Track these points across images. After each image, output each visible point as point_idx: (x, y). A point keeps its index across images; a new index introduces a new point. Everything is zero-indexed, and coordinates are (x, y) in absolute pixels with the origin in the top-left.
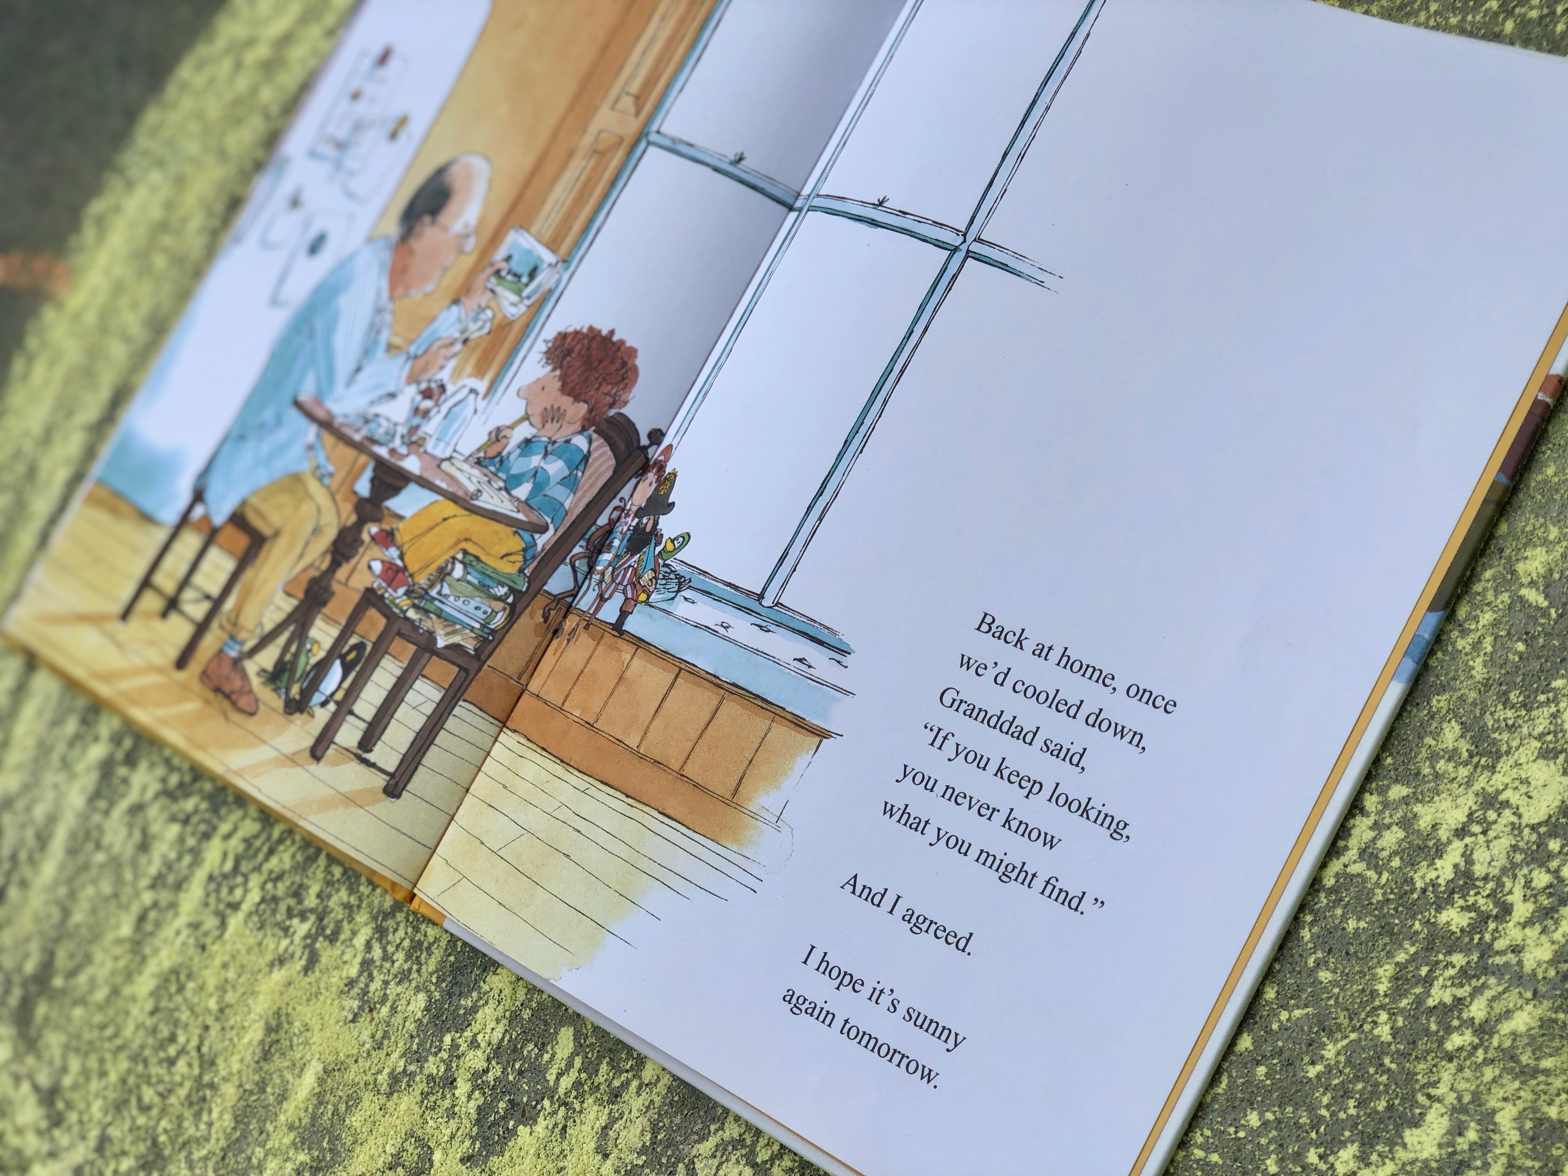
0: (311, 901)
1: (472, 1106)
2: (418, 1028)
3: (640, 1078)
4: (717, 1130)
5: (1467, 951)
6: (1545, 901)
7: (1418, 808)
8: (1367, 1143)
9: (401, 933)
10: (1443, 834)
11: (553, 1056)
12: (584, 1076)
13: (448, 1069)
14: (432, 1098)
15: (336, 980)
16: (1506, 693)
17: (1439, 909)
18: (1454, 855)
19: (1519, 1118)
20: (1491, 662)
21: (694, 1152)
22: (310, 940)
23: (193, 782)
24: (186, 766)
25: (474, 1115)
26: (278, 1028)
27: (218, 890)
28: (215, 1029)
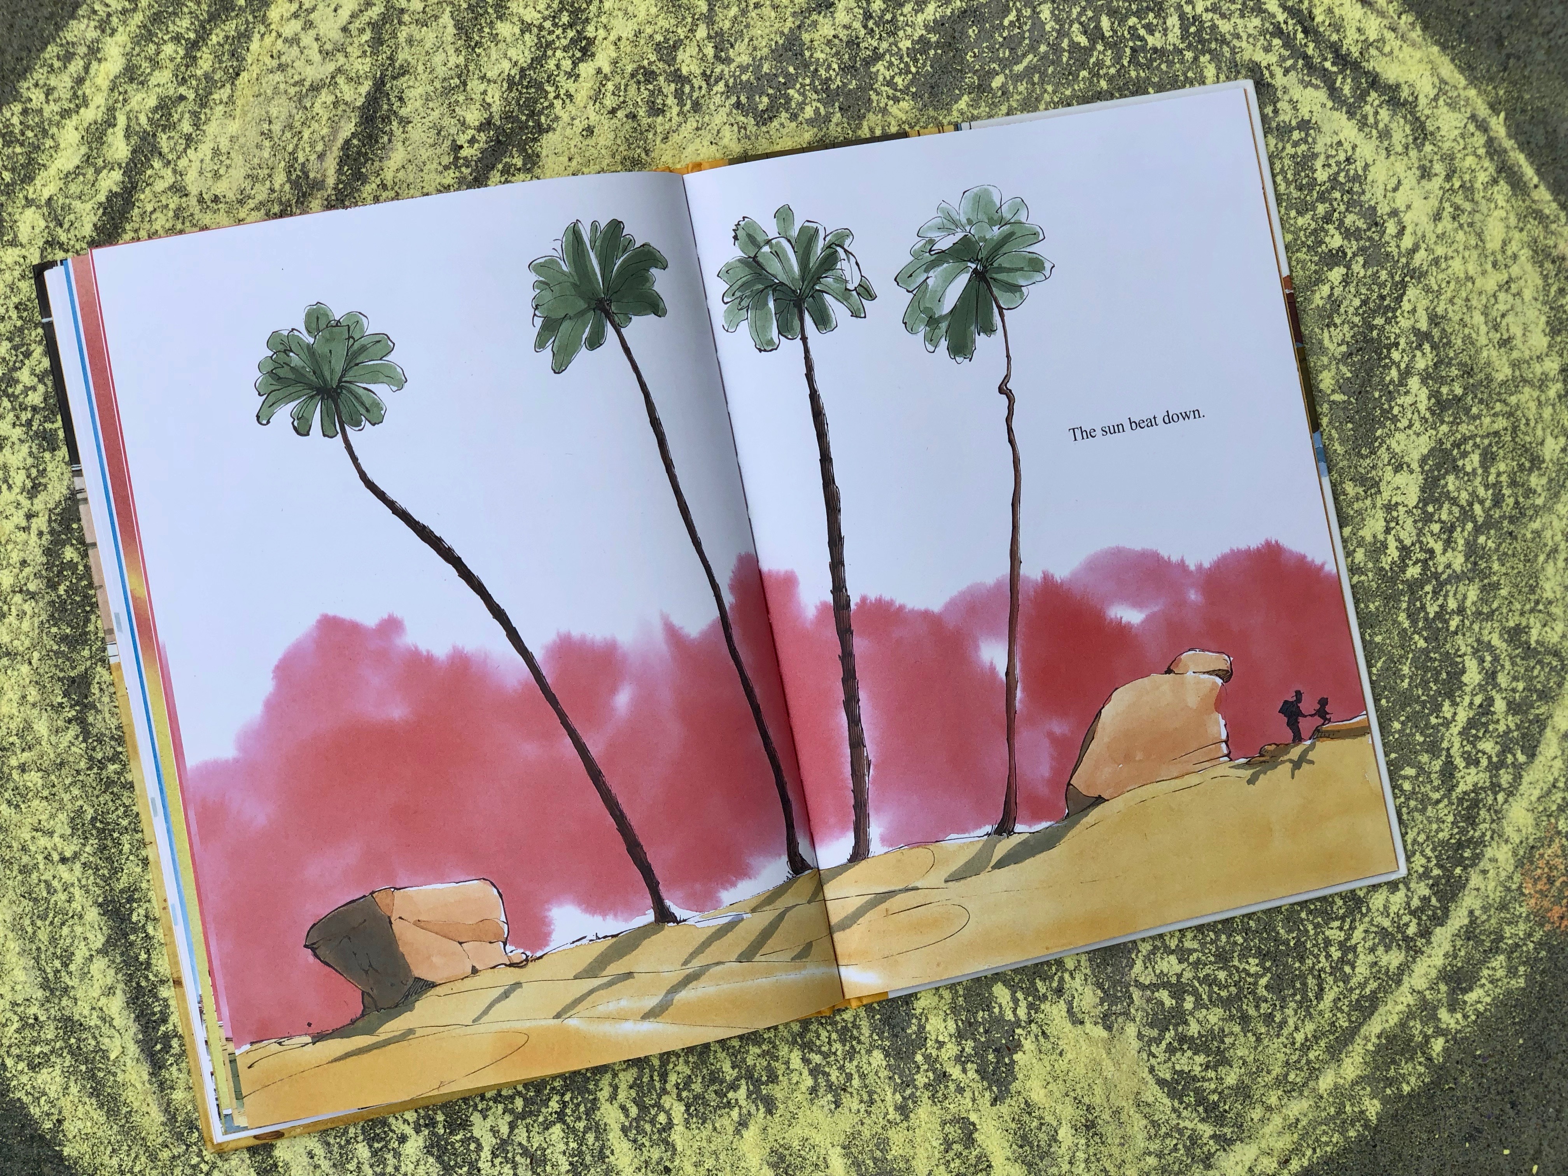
0: (729, 1073)
1: (972, 1074)
2: (890, 1070)
3: (1067, 970)
4: (1137, 955)
5: (1429, 582)
6: (1444, 537)
7: (1361, 533)
8: (1450, 695)
9: (824, 1034)
10: (1381, 537)
11: (1000, 1006)
12: (1030, 999)
13: (934, 1071)
14: (940, 1094)
15: (800, 1096)
16: (1359, 452)
17: (1404, 572)
18: (1392, 544)
19: (1501, 635)
20: (1342, 442)
21: (1133, 976)
22: (755, 1095)
23: (538, 1091)
24: (520, 1088)
25: (977, 1077)
26: (782, 1158)
27: (640, 1131)
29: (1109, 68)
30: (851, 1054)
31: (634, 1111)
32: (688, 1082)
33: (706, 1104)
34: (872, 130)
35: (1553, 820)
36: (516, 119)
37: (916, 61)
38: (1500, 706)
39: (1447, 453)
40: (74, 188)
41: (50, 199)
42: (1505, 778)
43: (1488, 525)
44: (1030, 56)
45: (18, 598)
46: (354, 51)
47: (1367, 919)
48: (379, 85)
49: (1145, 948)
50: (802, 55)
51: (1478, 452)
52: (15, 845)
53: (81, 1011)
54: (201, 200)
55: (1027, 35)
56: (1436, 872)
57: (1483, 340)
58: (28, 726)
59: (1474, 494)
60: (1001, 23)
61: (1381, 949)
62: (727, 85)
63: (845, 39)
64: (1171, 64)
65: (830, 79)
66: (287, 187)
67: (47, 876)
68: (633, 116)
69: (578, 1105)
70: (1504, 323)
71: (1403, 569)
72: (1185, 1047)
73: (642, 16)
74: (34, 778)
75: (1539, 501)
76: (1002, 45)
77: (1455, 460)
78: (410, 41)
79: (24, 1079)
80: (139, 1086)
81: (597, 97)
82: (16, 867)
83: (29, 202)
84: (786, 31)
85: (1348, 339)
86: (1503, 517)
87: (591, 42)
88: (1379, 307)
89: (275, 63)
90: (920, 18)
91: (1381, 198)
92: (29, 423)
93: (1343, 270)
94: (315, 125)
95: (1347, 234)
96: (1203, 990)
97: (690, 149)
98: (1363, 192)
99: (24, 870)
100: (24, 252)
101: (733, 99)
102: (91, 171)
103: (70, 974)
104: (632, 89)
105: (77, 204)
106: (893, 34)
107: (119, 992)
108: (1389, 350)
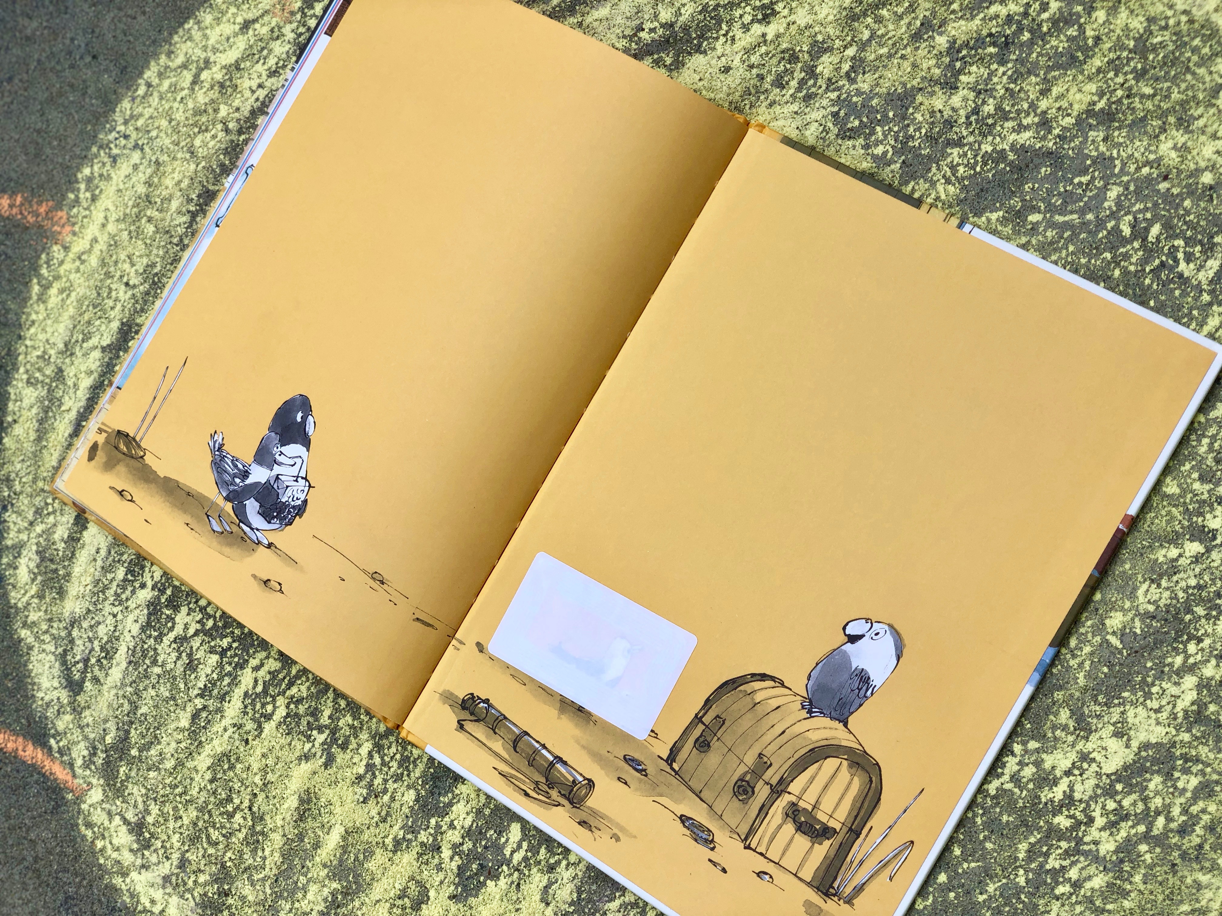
0: (325, 720)
1: (454, 865)
2: (411, 812)
3: (567, 859)
4: (620, 896)
5: (1069, 840)
6: (1112, 818)
7: (1044, 756)
9: (393, 750)
10: (1058, 773)
11: (507, 840)
12: (529, 854)
13: (435, 839)
14: (426, 857)
15: (349, 774)
16: (1096, 696)
17: (1054, 815)
18: (1063, 786)
20: (1088, 676)
21: (606, 908)
22: (327, 746)
23: (225, 627)
24: (218, 615)
25: (456, 871)
26: (309, 801)
27: (253, 704)
28: (261, 797)
29: (1131, 264)
30: (398, 778)
31: (259, 689)
32: (300, 701)
33: (298, 724)
34: (913, 190)
36: (689, 33)
37: (985, 164)
39: (1172, 757)
43: (1159, 841)
44: (1075, 216)
50: (907, 109)
51: (1200, 778)
52: (114, 257)
53: (70, 372)
55: (1086, 199)
58: (169, 199)
59: (1167, 807)
60: (1072, 179)
62: (839, 97)
63: (946, 116)
64: (1184, 294)
65: (912, 137)
67: (114, 286)
68: (761, 78)
69: (236, 655)
71: (1057, 812)
73: (821, 16)
74: (150, 229)
76: (1059, 194)
77: (1174, 768)
79: (20, 385)
80: (60, 436)
81: (749, 51)
82: (105, 269)
84: (909, 86)
85: (1161, 603)
86: (1179, 848)
87: (774, 13)
88: (1210, 601)
90: (1013, 137)
93: (1202, 550)
99: (108, 275)
101: (836, 109)
103: (81, 347)
104: (775, 61)
106: (984, 135)
107: (92, 377)
108: (1189, 639)
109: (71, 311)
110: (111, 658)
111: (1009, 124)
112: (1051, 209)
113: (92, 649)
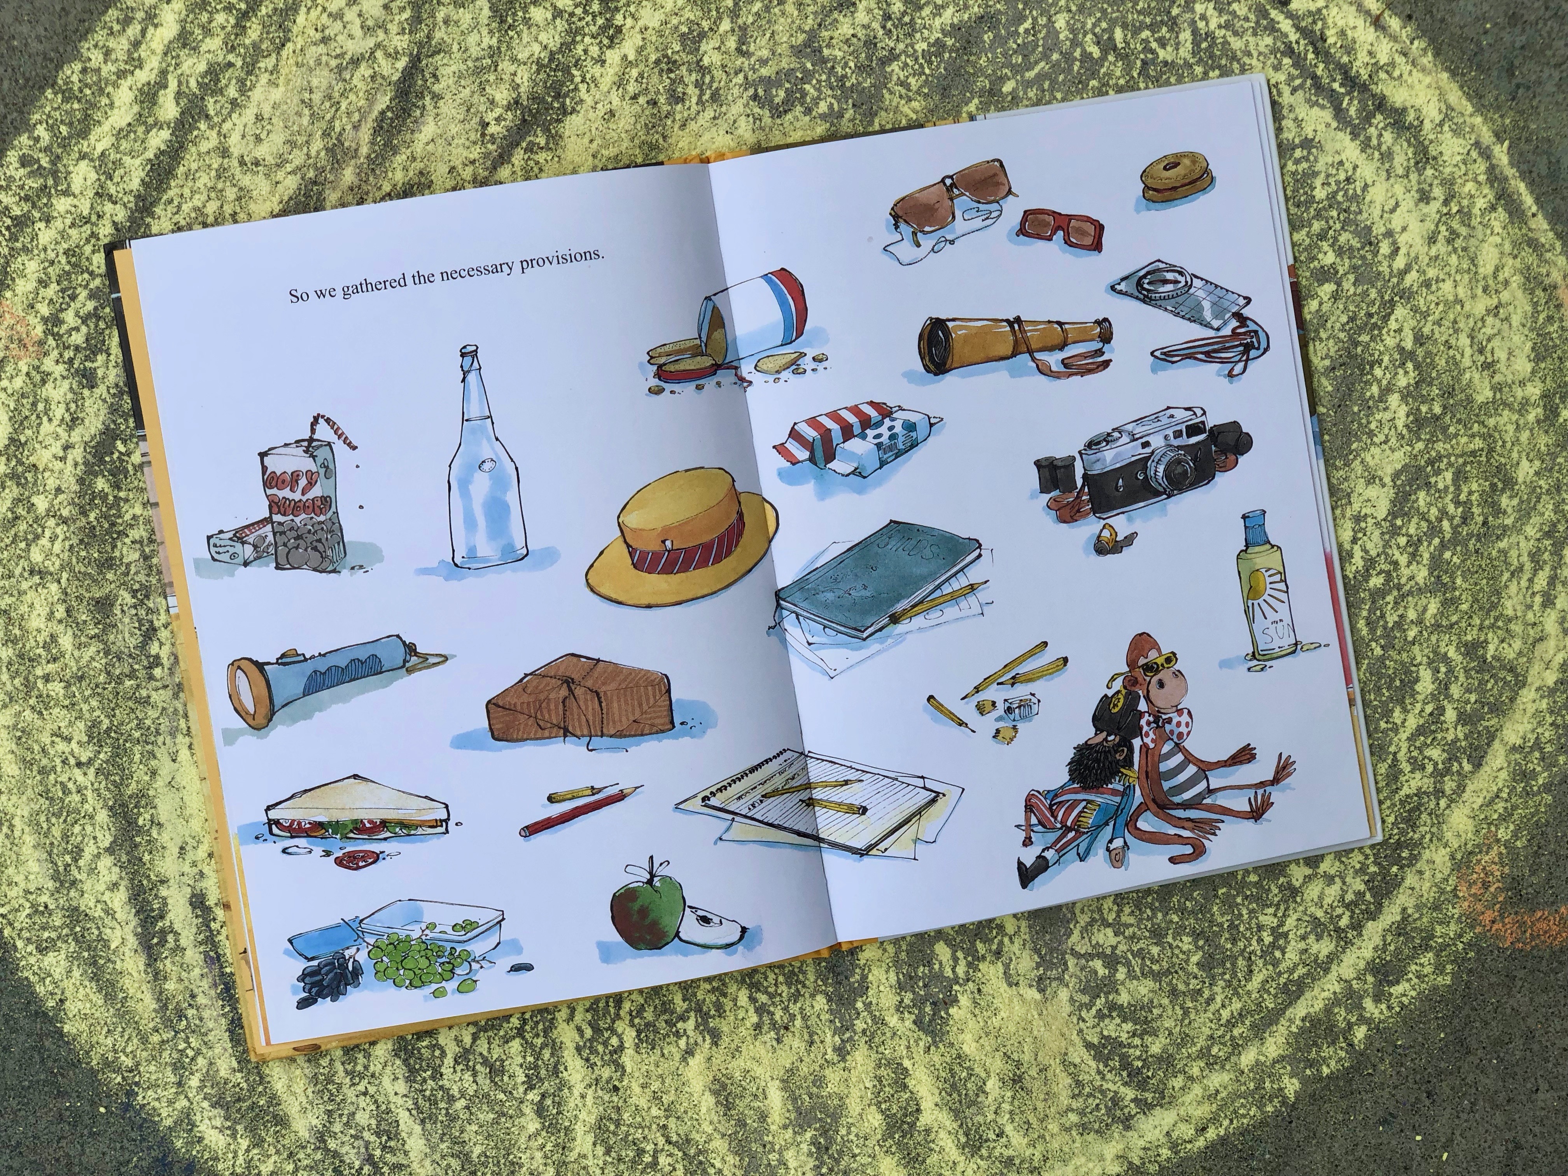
1: (908, 1023)
2: (831, 1014)
3: (1007, 934)
4: (1075, 925)
5: (1391, 592)
6: (1410, 550)
8: (1402, 702)
9: (772, 978)
11: (941, 963)
12: (970, 958)
13: (873, 1018)
14: (877, 1040)
15: (745, 1032)
17: (1367, 582)
21: (1070, 944)
22: (703, 1026)
25: (913, 1027)
26: (724, 1087)
27: (593, 1051)
28: (672, 1123)
29: (1118, 78)
30: (796, 997)
31: (588, 1033)
32: (641, 1010)
34: (882, 124)
35: (1493, 829)
36: (543, 101)
38: (1450, 715)
39: (1420, 469)
40: (125, 145)
41: (103, 154)
42: (1449, 785)
43: (1455, 540)
44: (1042, 64)
45: (51, 522)
46: (393, 28)
47: (1301, 908)
48: (415, 62)
49: (1084, 919)
50: (820, 52)
51: (1451, 470)
52: (36, 748)
53: (87, 902)
54: (242, 163)
55: (1041, 43)
56: (1373, 869)
57: (1467, 362)
58: (54, 641)
59: (1443, 513)
60: (1017, 30)
61: (1312, 937)
62: (746, 78)
63: (863, 38)
65: (844, 76)
66: (323, 153)
67: (64, 778)
68: (654, 103)
69: (537, 1023)
70: (1489, 347)
71: (1367, 577)
72: (1114, 1014)
74: (57, 688)
75: (1509, 521)
76: (1015, 52)
77: (1428, 477)
78: (446, 22)
79: (32, 960)
80: (135, 974)
81: (620, 84)
82: (35, 768)
83: (83, 156)
84: (806, 28)
85: (1332, 353)
86: (1471, 535)
88: (1366, 325)
89: (319, 36)
90: (938, 22)
91: (1377, 219)
92: (71, 361)
93: (1334, 287)
94: (352, 97)
95: (1340, 252)
96: (1136, 963)
97: (707, 137)
98: (1360, 212)
99: (43, 771)
100: (75, 202)
101: (751, 91)
102: (141, 130)
103: (79, 868)
104: (655, 79)
105: (127, 160)
106: (910, 35)
107: (122, 889)
108: (1372, 367)
109: (30, 839)
110: (397, 1134)
111: (926, 11)
112: (1017, 70)
113: (367, 1143)
